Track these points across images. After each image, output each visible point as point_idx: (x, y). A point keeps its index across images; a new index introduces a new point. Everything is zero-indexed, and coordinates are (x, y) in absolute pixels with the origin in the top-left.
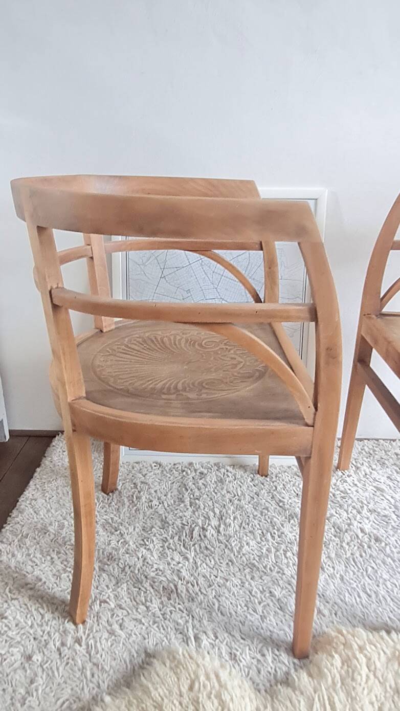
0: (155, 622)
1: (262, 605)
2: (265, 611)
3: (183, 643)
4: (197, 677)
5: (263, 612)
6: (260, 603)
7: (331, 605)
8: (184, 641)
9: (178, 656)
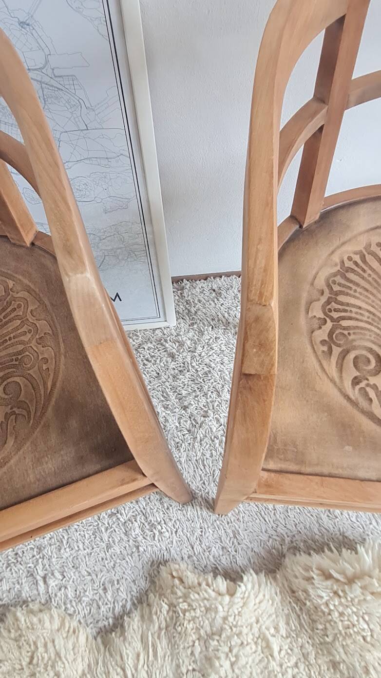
0: (9, 565)
1: (108, 531)
2: (110, 540)
3: (33, 586)
4: (37, 648)
5: (109, 541)
6: (107, 529)
7: (173, 522)
8: (34, 584)
9: (21, 626)
